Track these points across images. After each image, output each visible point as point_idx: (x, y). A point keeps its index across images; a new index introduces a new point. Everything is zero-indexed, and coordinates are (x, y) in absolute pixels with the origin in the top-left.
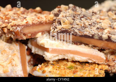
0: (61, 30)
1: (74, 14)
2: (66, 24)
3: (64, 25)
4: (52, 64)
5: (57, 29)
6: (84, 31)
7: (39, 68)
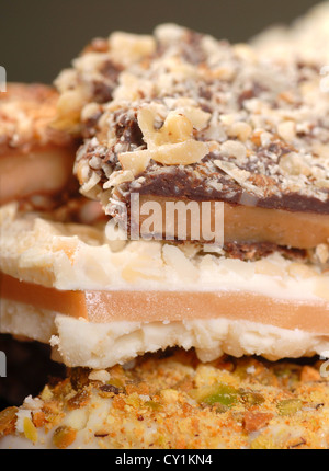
0: (149, 173)
1: (201, 79)
2: (172, 137)
3: (159, 143)
4: (106, 388)
5: (126, 173)
6: (278, 174)
7: (29, 416)
